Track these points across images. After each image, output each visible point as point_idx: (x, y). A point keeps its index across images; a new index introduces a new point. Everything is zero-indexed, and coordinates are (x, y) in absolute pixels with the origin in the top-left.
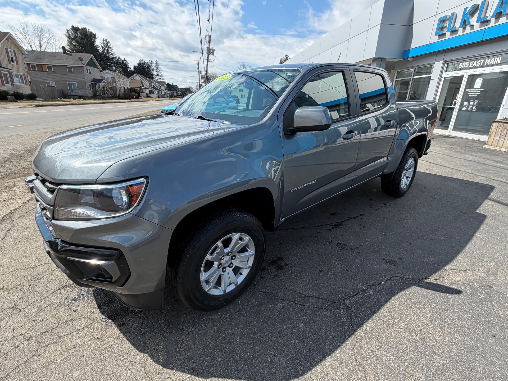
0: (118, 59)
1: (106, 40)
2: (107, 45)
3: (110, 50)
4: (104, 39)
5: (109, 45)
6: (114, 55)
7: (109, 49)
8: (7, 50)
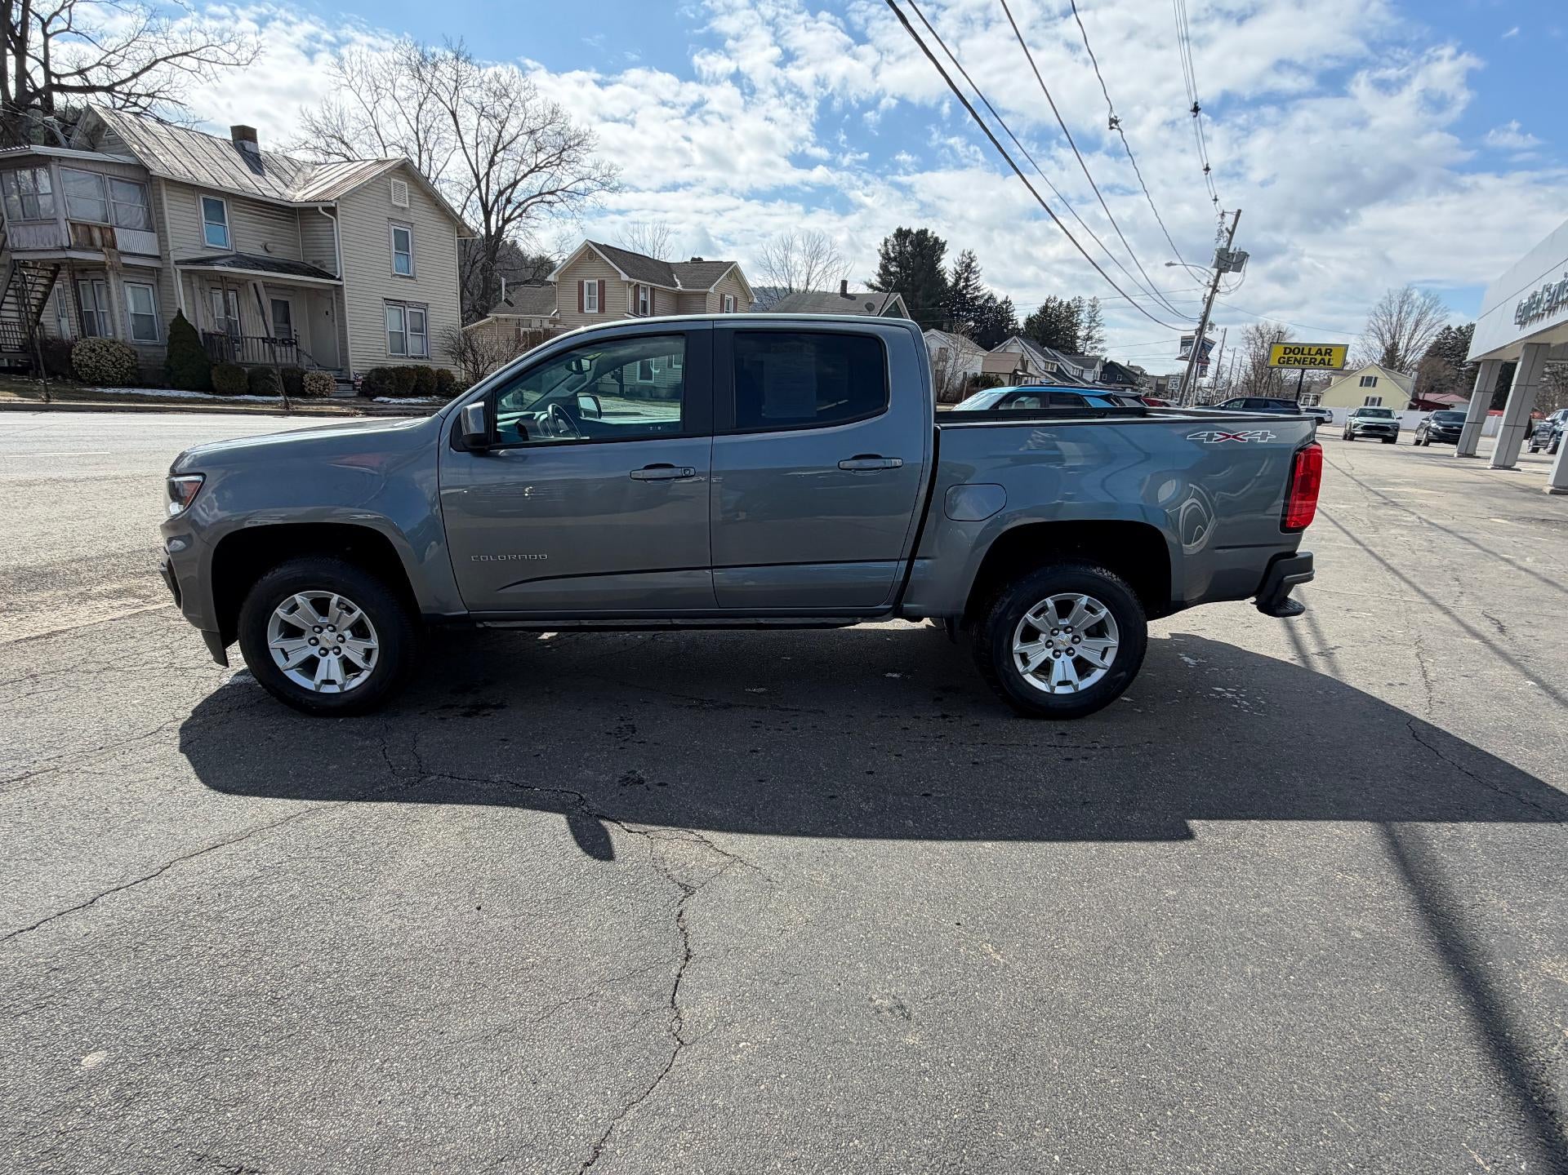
0: (987, 301)
1: (970, 253)
2: (968, 266)
3: (974, 277)
4: (966, 253)
5: (973, 264)
6: (979, 291)
7: (972, 276)
8: (722, 297)
